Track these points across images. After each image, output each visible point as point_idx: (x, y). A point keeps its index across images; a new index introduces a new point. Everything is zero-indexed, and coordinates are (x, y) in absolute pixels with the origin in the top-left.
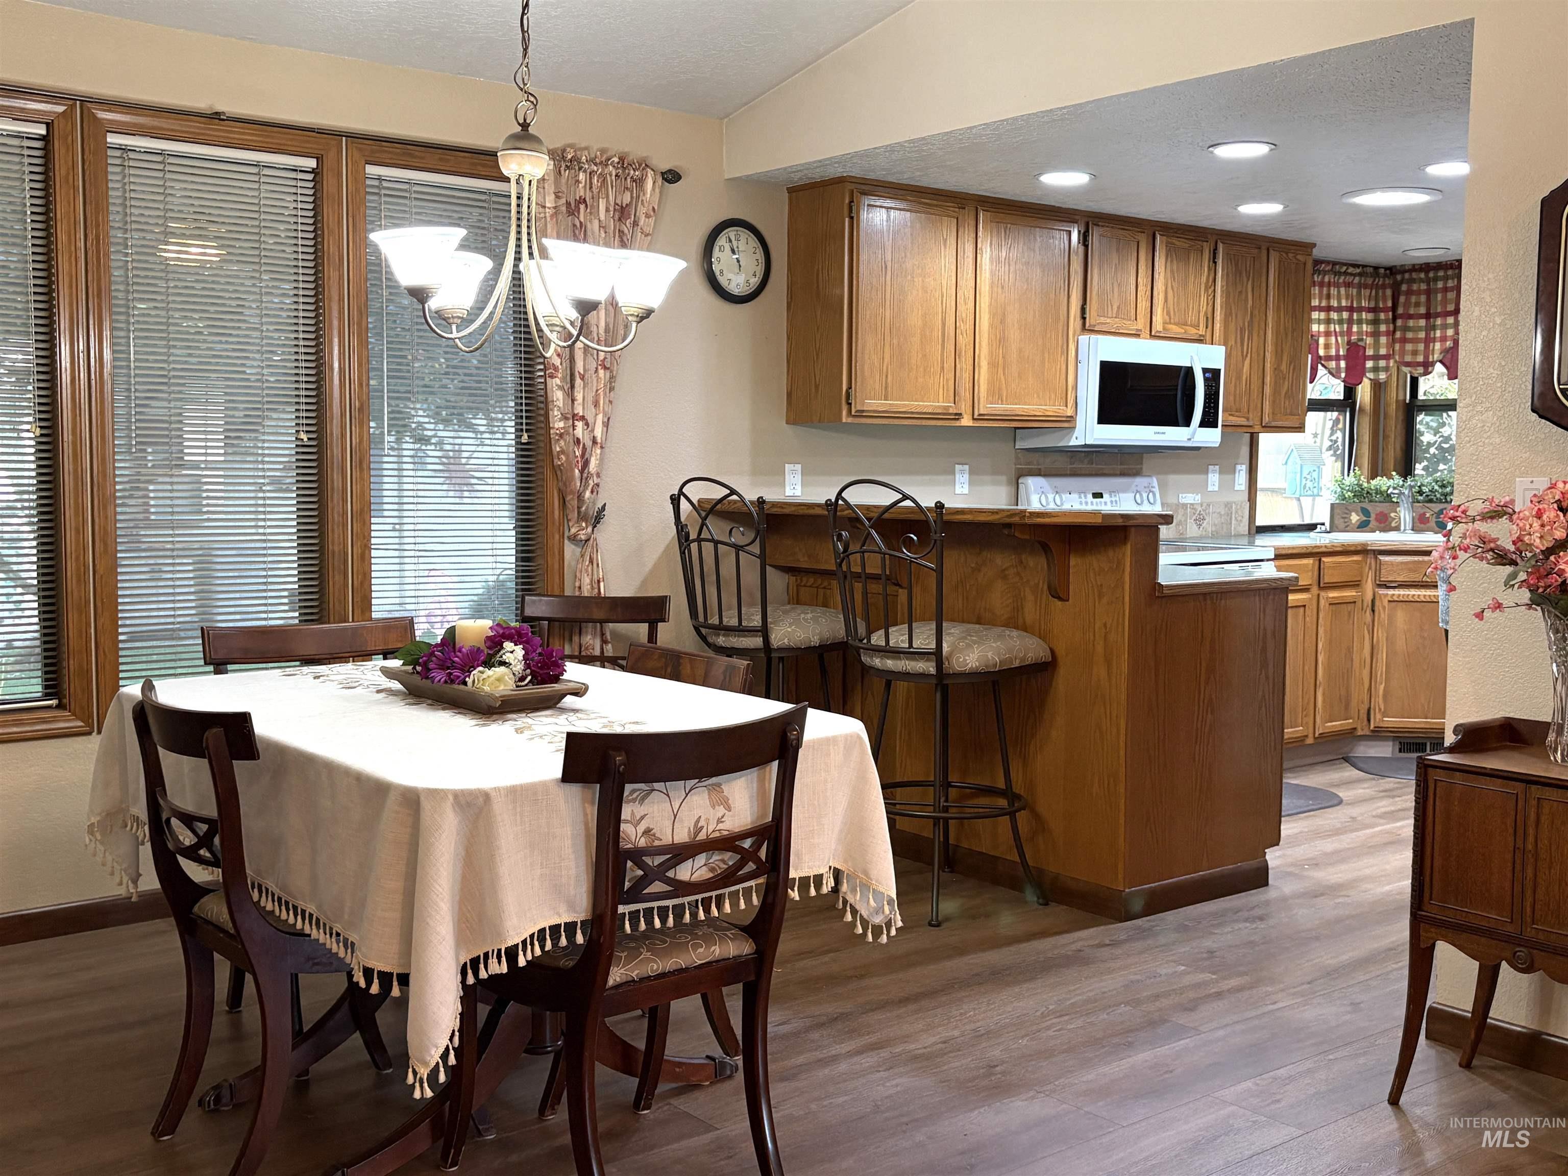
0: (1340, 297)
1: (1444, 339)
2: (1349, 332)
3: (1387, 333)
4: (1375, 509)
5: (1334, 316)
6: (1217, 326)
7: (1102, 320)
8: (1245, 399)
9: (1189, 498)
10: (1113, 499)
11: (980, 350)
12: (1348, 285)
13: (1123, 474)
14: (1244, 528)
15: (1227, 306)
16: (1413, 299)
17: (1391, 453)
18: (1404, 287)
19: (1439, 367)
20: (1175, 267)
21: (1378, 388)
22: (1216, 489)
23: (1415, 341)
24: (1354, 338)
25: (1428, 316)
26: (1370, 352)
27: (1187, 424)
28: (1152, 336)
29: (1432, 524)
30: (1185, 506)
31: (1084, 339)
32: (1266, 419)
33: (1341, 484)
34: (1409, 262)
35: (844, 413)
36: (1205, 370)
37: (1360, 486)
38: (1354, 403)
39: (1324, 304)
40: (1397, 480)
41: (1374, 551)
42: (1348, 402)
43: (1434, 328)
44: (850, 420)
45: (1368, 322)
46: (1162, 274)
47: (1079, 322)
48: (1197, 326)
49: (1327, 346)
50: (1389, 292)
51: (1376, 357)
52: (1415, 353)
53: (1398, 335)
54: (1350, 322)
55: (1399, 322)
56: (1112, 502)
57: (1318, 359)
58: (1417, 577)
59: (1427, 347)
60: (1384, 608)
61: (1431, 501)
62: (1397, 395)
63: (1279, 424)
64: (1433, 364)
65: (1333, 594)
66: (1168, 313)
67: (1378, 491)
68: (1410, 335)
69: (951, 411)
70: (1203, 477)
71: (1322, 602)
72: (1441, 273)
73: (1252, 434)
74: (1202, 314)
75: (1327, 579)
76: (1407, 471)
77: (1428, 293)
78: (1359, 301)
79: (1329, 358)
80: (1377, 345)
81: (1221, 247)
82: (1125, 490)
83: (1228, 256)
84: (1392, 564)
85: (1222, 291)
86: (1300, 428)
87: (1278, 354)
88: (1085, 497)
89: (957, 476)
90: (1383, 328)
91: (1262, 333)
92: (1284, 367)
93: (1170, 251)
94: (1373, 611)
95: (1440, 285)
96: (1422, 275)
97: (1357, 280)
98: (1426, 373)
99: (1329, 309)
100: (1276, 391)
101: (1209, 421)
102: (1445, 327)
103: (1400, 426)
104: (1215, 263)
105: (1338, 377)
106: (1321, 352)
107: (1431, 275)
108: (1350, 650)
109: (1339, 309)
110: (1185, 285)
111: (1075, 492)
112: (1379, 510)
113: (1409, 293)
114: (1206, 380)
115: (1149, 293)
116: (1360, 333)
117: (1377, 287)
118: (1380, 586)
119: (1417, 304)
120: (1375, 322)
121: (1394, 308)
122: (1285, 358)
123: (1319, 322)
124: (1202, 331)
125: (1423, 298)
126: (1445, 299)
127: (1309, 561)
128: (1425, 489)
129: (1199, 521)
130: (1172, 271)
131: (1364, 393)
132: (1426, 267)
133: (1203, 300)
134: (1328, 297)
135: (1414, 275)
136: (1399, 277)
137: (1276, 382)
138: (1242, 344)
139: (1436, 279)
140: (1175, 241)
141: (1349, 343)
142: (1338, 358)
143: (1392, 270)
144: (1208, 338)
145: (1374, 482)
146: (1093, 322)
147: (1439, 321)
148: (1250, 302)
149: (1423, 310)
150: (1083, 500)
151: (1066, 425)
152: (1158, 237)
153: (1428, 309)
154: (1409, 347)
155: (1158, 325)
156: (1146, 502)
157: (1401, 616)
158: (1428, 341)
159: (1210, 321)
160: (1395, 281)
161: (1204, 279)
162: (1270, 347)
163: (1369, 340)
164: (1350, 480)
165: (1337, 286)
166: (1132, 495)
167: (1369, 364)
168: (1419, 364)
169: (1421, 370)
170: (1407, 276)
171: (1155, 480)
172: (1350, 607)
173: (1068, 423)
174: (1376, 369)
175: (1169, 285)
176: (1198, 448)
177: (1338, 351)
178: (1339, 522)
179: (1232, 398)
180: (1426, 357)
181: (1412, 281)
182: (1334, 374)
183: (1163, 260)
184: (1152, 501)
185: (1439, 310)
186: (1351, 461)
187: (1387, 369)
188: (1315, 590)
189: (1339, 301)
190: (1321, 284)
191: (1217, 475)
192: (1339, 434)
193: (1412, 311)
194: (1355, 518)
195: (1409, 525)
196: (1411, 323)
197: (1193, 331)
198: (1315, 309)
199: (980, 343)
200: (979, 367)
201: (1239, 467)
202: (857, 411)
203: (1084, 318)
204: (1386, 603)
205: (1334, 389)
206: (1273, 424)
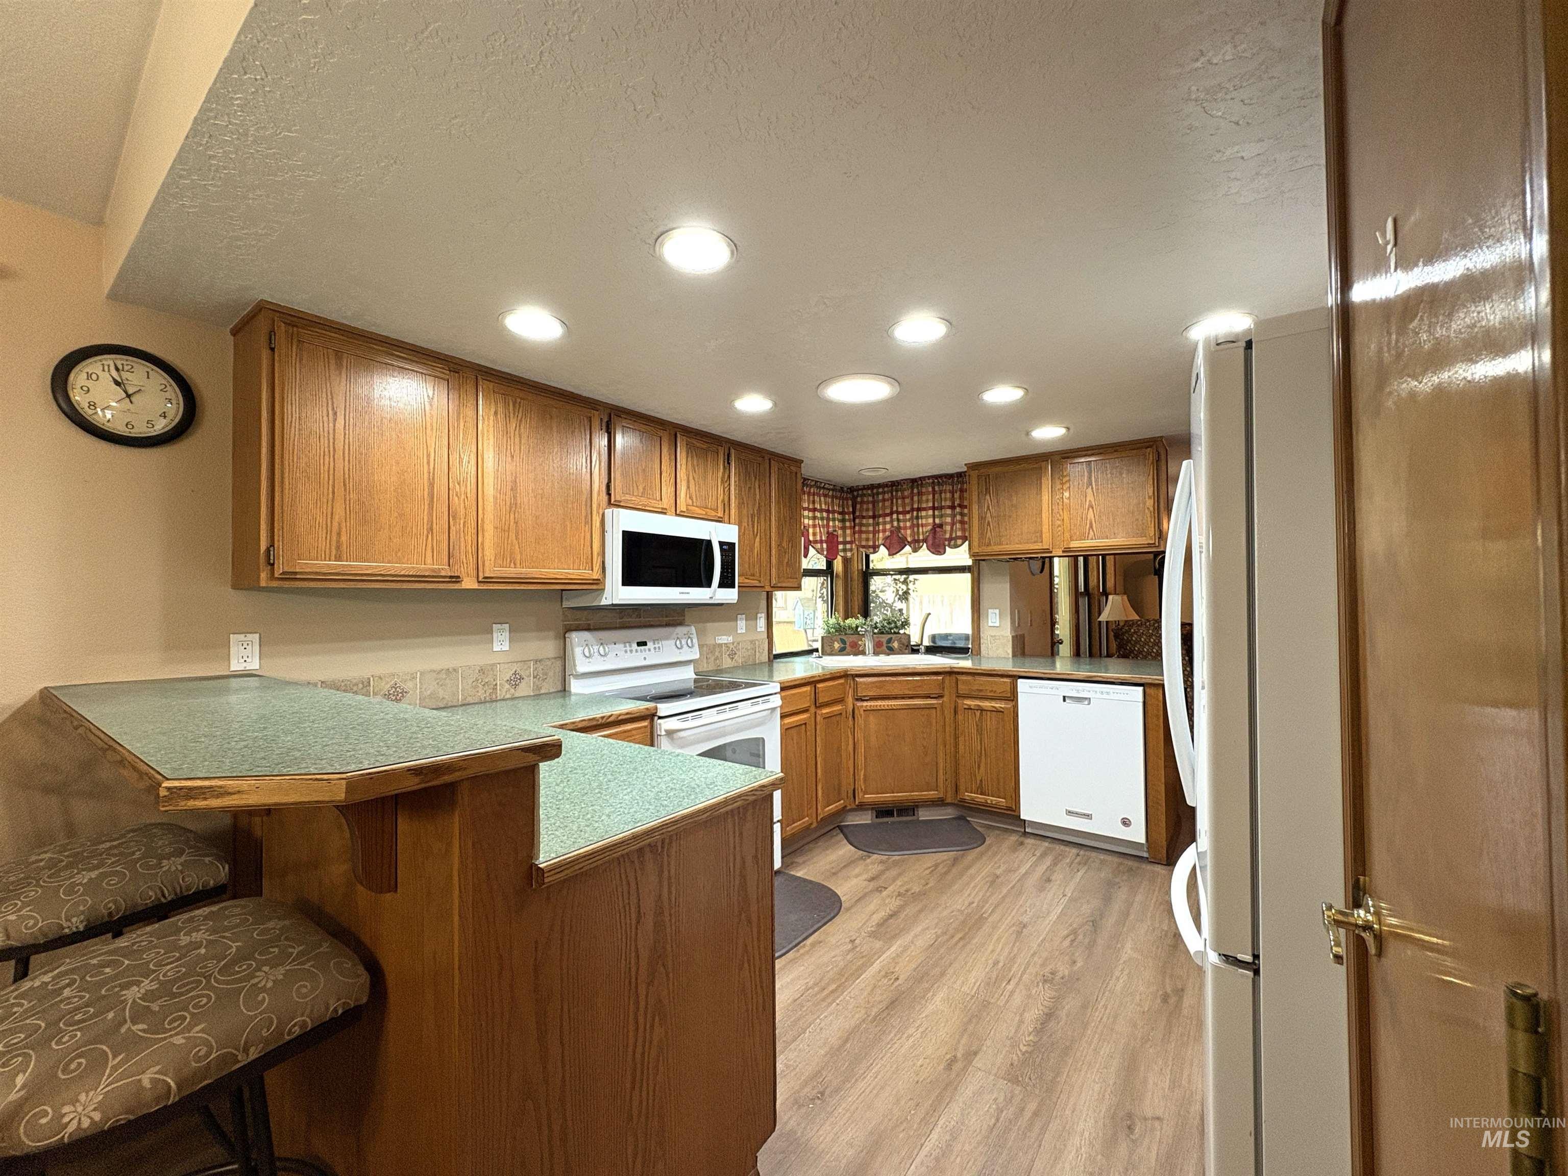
0: (821, 503)
1: (884, 531)
2: (828, 526)
3: (850, 528)
4: (849, 639)
5: (818, 514)
6: (733, 512)
7: (628, 497)
8: (757, 567)
9: (723, 639)
10: (657, 646)
11: (484, 514)
12: (825, 496)
13: (668, 625)
14: (765, 658)
15: (739, 496)
16: (865, 506)
17: (856, 603)
18: (859, 499)
19: (882, 548)
20: (695, 462)
21: (846, 562)
22: (744, 631)
23: (867, 532)
24: (831, 530)
25: (874, 517)
26: (841, 539)
27: (709, 585)
28: (677, 515)
29: (884, 648)
30: (720, 645)
31: (608, 512)
32: (774, 582)
33: (827, 623)
34: (861, 484)
35: (263, 576)
36: (721, 544)
37: (839, 624)
38: (833, 572)
39: (811, 507)
40: (861, 620)
41: (852, 675)
42: (829, 571)
43: (878, 524)
44: (275, 584)
45: (839, 521)
46: (684, 467)
47: (606, 498)
48: (716, 510)
49: (814, 534)
50: (850, 502)
51: (845, 543)
52: (867, 540)
53: (857, 528)
54: (828, 519)
55: (857, 521)
56: (655, 648)
57: (808, 543)
58: (883, 692)
59: (874, 536)
60: (861, 715)
61: (882, 633)
62: (857, 566)
63: (784, 585)
64: (878, 547)
65: (825, 711)
66: (691, 498)
67: (850, 627)
68: (864, 529)
69: (443, 573)
70: (732, 624)
71: (818, 718)
72: (881, 490)
73: (768, 592)
74: (719, 501)
75: (821, 700)
76: (866, 613)
77: (874, 503)
78: (833, 507)
79: (816, 542)
80: (844, 536)
81: (733, 451)
82: (667, 638)
83: (738, 459)
84: (865, 683)
85: (735, 485)
86: (798, 588)
87: (780, 535)
88: (630, 646)
89: (495, 635)
90: (848, 524)
91: (767, 518)
92: (785, 544)
93: (690, 448)
94: (854, 717)
95: (880, 497)
96: (869, 492)
97: (831, 493)
98: (875, 552)
99: (814, 510)
100: (780, 562)
101: (727, 582)
102: (885, 523)
103: (860, 585)
104: (729, 463)
105: (822, 554)
106: (811, 538)
107: (875, 491)
108: (839, 749)
109: (821, 511)
110: (705, 478)
111: (620, 643)
112: (851, 640)
113: (862, 503)
114: (722, 550)
115: (673, 480)
116: (834, 526)
117: (843, 499)
118: (857, 700)
119: (867, 510)
120: (843, 521)
121: (854, 512)
122: (785, 538)
123: (809, 518)
124: (720, 514)
125: (871, 506)
126: (883, 505)
127: (807, 688)
128: (879, 625)
129: (732, 655)
130: (693, 465)
131: (838, 565)
132: (872, 487)
133: (721, 489)
134: (814, 502)
135: (865, 492)
136: (855, 493)
137: (779, 555)
138: (753, 527)
139: (878, 494)
140: (694, 442)
141: (828, 532)
142: (821, 542)
143: (852, 490)
144: (726, 519)
145: (848, 621)
146: (618, 498)
147: (881, 520)
148: (758, 497)
149: (871, 513)
150: (628, 648)
151: (594, 587)
152: (679, 435)
153: (874, 513)
154: (864, 536)
155: (682, 506)
156: (685, 646)
157: (872, 719)
158: (875, 532)
159: (727, 505)
160: (853, 496)
161: (720, 474)
162: (774, 530)
163: (840, 532)
164: (832, 621)
165: (819, 495)
166: (673, 642)
167: (841, 547)
168: (870, 547)
169: (871, 550)
170: (860, 492)
171: (693, 628)
172: (838, 718)
173: (597, 585)
174: (845, 550)
175: (691, 478)
176: (722, 605)
177: (821, 537)
178: (827, 649)
179: (747, 566)
180: (874, 542)
181: (864, 495)
182: (819, 552)
183: (684, 454)
184: (690, 644)
185: (881, 512)
186: (832, 609)
187: (851, 550)
188: (813, 709)
189: (821, 506)
190: (809, 493)
191: (744, 622)
192: (824, 590)
193: (864, 514)
194: (837, 645)
195: (871, 651)
196: (864, 521)
197: (713, 513)
198: (805, 509)
199: (484, 509)
200: (483, 530)
201: (759, 615)
202: (283, 573)
203: (609, 494)
204: (862, 712)
205: (821, 563)
206: (779, 585)
